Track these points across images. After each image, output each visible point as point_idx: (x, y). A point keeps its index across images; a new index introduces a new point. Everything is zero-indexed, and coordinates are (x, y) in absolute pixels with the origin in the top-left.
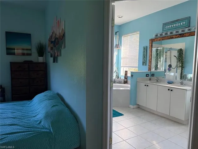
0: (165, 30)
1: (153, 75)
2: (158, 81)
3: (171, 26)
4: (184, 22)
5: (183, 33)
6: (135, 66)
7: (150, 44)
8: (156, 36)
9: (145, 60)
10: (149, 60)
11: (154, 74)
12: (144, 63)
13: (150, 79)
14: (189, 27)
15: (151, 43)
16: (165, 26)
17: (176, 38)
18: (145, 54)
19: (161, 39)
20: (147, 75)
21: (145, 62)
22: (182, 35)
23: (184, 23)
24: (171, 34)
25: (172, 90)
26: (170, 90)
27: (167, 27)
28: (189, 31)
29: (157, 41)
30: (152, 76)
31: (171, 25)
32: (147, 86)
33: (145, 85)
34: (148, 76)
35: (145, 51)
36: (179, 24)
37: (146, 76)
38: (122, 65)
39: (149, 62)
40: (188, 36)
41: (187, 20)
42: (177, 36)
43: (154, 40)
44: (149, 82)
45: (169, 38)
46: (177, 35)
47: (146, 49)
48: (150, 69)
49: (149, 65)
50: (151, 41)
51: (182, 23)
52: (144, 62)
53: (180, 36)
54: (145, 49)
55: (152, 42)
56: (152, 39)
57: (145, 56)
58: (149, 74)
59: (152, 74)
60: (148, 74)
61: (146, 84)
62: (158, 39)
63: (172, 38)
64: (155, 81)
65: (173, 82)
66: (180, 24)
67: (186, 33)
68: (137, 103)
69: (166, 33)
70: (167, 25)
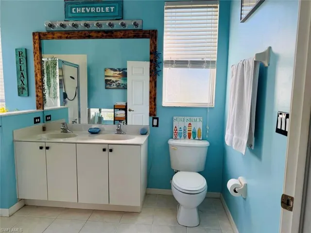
0: (70, 15)
1: (48, 118)
2: (67, 132)
3: (85, 10)
4: (112, 6)
5: (110, 28)
7: (35, 43)
8: (51, 26)
9: (25, 82)
10: (36, 83)
11: (50, 116)
12: (22, 90)
13: (44, 129)
14: (122, 19)
15: (37, 41)
16: (71, 8)
17: (97, 37)
18: (24, 67)
19: (63, 36)
20: (36, 120)
21: (25, 86)
22: (109, 34)
23: (112, 8)
24: (86, 28)
25: (111, 150)
26: (108, 149)
27: (75, 10)
28: (122, 28)
29: (53, 38)
30: (47, 120)
31: (85, 7)
32: (47, 148)
33: (41, 148)
34: (39, 122)
35: (24, 61)
36: (102, 8)
37: (35, 123)
39: (37, 88)
40: (121, 38)
41: (117, 5)
42: (100, 34)
43: (44, 34)
44: (44, 136)
45: (83, 35)
46: (98, 32)
47: (24, 54)
48: (40, 104)
49: (37, 96)
50: (37, 37)
51: (107, 9)
52: (23, 88)
53: (105, 35)
54: (22, 55)
55: (40, 39)
56: (39, 33)
57: (23, 74)
58: (40, 115)
59: (47, 116)
60: (39, 118)
61: (43, 145)
62: (56, 35)
63: (89, 37)
64: (59, 132)
65: (100, 131)
66: (104, 10)
67: (116, 31)
68: (20, 198)
69: (75, 23)
70: (76, 5)
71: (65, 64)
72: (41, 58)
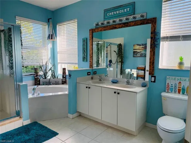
0: (106, 17)
1: (95, 73)
2: (101, 81)
3: (114, 13)
4: (128, 8)
5: (127, 21)
6: (74, 62)
7: (90, 35)
8: (97, 25)
9: (86, 55)
10: (90, 55)
11: (96, 72)
12: (84, 59)
13: (92, 78)
14: (134, 14)
15: (91, 34)
16: (107, 13)
17: (119, 28)
18: (85, 47)
19: (102, 29)
20: (89, 74)
21: (85, 57)
22: (126, 25)
23: (128, 9)
24: (114, 23)
25: (118, 93)
26: (117, 93)
27: (109, 14)
28: (134, 20)
29: (98, 31)
30: (94, 74)
31: (114, 11)
32: (89, 88)
33: (87, 87)
34: (90, 75)
35: (85, 44)
36: (123, 10)
37: (88, 75)
38: (58, 61)
39: (90, 58)
40: (133, 26)
41: (131, 6)
42: (121, 25)
43: (94, 30)
44: (91, 81)
45: (112, 27)
46: (120, 24)
47: (86, 41)
48: (91, 66)
49: (90, 61)
50: (91, 32)
51: (125, 10)
52: (85, 58)
53: (123, 25)
54: (85, 41)
55: (92, 33)
56: (92, 29)
57: (85, 50)
58: (91, 71)
59: (94, 72)
60: (90, 72)
61: (88, 86)
62: (99, 29)
63: (115, 28)
64: (98, 80)
65: (117, 82)
66: (124, 11)
67: (130, 22)
68: (78, 111)
69: (108, 21)
70: (109, 12)
71: (112, 44)
72: (92, 42)
